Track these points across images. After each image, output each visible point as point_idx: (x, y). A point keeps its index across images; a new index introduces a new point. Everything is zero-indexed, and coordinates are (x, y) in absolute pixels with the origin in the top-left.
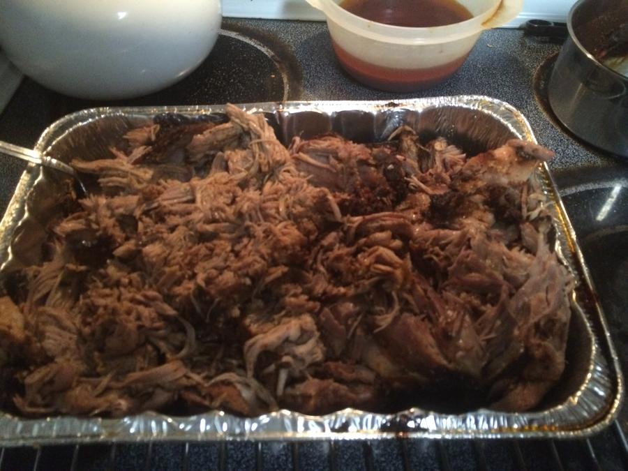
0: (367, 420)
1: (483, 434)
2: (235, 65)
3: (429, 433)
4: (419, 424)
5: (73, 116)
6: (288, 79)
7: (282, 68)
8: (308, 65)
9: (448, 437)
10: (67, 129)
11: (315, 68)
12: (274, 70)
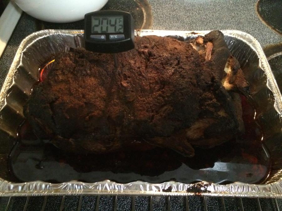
0: (181, 186)
1: (238, 194)
2: (119, 5)
3: (211, 193)
4: (206, 189)
5: (36, 33)
6: (145, 10)
7: (141, 5)
8: (153, 4)
9: (221, 195)
10: (34, 40)
11: (157, 5)
12: (138, 7)
